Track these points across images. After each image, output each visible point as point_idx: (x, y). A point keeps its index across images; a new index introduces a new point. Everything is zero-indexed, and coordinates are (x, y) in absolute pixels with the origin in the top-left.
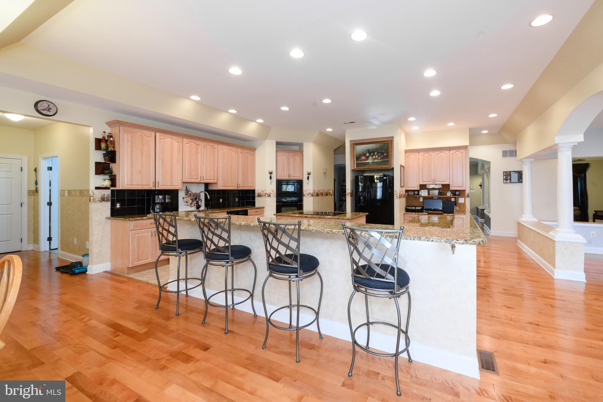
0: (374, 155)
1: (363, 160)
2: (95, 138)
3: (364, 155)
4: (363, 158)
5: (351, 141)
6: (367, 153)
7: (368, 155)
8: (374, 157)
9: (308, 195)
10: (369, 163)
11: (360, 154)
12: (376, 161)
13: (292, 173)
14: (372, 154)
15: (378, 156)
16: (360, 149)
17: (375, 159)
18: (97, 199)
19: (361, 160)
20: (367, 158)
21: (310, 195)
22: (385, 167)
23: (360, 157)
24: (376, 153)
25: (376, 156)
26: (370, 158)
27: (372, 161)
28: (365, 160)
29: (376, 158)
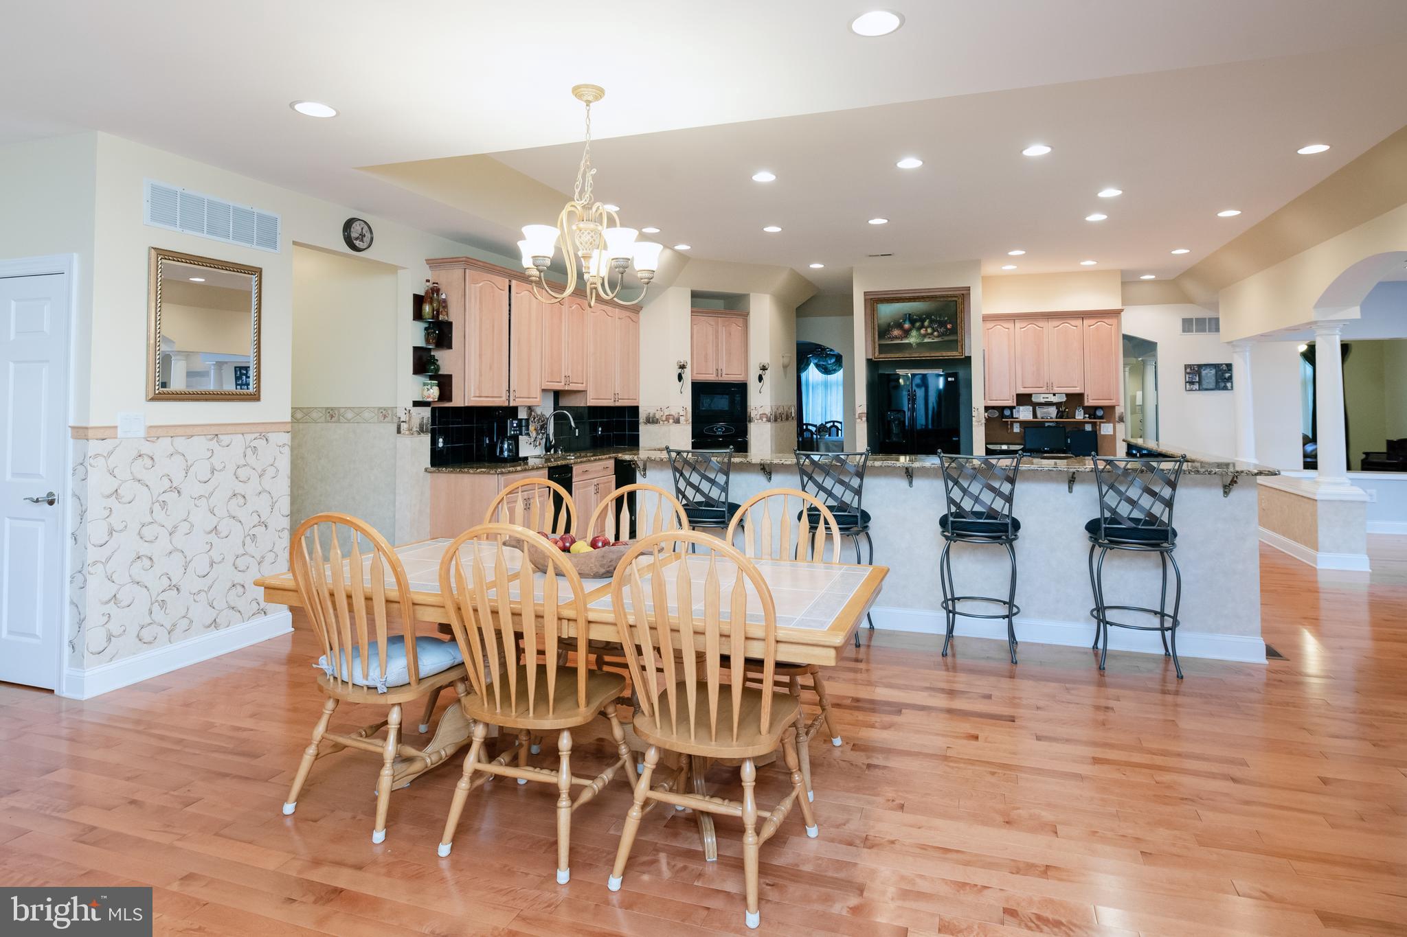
0: (922, 326)
1: (896, 338)
2: (414, 295)
3: (899, 326)
4: (896, 332)
5: (866, 293)
6: (904, 321)
7: (907, 326)
8: (923, 332)
10: (910, 344)
11: (889, 324)
12: (926, 340)
13: (723, 365)
14: (918, 324)
15: (933, 329)
16: (887, 311)
17: (924, 337)
18: (415, 429)
19: (890, 338)
20: (907, 333)
22: (949, 354)
23: (889, 331)
24: (926, 323)
25: (927, 331)
26: (914, 333)
27: (918, 341)
28: (900, 338)
29: (928, 334)
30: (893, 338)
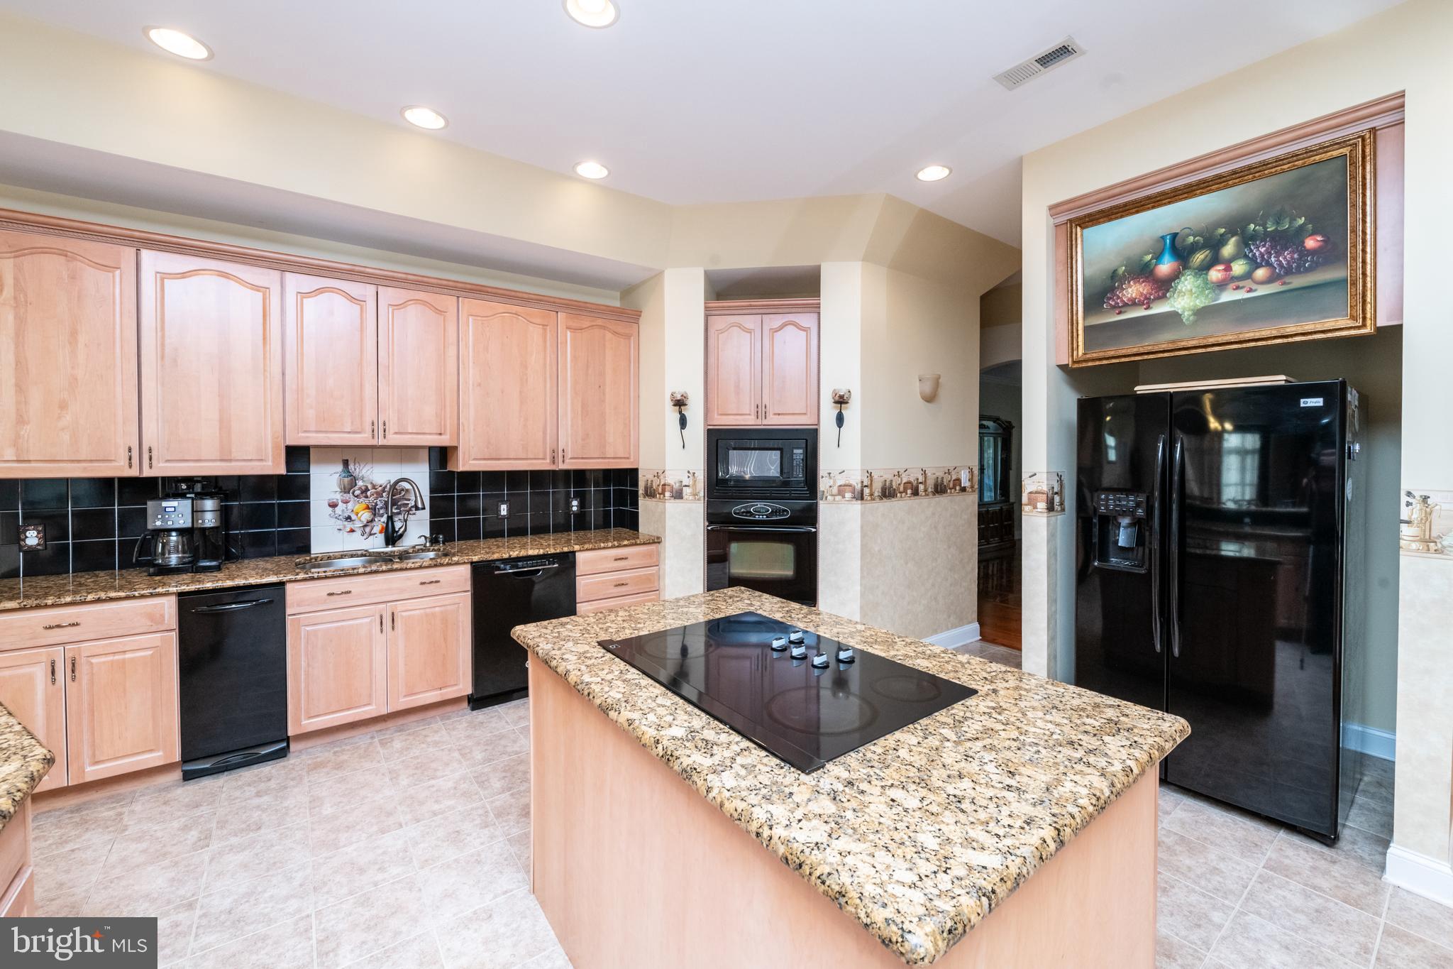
0: (1215, 260)
1: (1134, 304)
3: (1142, 271)
4: (1133, 290)
5: (1054, 209)
6: (1158, 257)
7: (1165, 267)
8: (1215, 274)
9: (841, 492)
10: (1174, 317)
11: (1115, 271)
12: (1228, 296)
14: (1199, 257)
15: (1252, 261)
16: (1112, 242)
17: (1221, 286)
19: (1114, 307)
20: (1164, 287)
21: (848, 495)
23: (1115, 290)
24: (1228, 250)
25: (1228, 269)
26: (1188, 283)
27: (1201, 303)
28: (1146, 302)
29: (1234, 280)
30: (1126, 305)
